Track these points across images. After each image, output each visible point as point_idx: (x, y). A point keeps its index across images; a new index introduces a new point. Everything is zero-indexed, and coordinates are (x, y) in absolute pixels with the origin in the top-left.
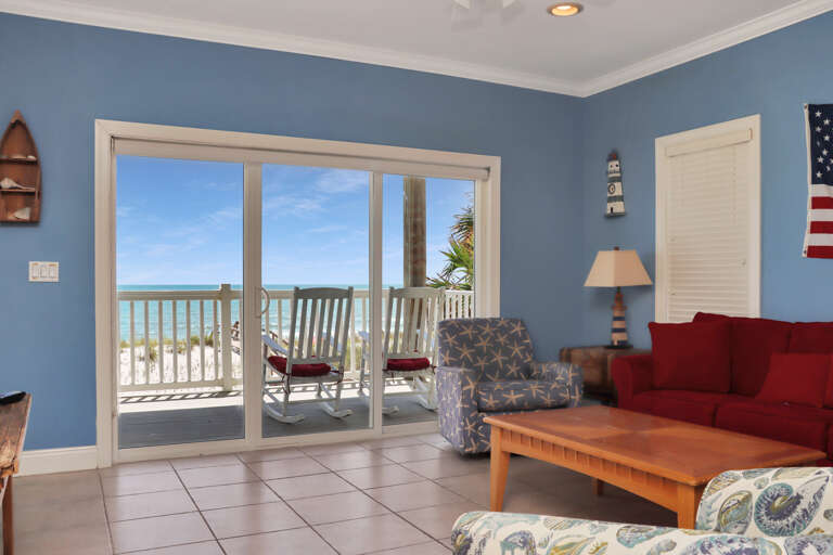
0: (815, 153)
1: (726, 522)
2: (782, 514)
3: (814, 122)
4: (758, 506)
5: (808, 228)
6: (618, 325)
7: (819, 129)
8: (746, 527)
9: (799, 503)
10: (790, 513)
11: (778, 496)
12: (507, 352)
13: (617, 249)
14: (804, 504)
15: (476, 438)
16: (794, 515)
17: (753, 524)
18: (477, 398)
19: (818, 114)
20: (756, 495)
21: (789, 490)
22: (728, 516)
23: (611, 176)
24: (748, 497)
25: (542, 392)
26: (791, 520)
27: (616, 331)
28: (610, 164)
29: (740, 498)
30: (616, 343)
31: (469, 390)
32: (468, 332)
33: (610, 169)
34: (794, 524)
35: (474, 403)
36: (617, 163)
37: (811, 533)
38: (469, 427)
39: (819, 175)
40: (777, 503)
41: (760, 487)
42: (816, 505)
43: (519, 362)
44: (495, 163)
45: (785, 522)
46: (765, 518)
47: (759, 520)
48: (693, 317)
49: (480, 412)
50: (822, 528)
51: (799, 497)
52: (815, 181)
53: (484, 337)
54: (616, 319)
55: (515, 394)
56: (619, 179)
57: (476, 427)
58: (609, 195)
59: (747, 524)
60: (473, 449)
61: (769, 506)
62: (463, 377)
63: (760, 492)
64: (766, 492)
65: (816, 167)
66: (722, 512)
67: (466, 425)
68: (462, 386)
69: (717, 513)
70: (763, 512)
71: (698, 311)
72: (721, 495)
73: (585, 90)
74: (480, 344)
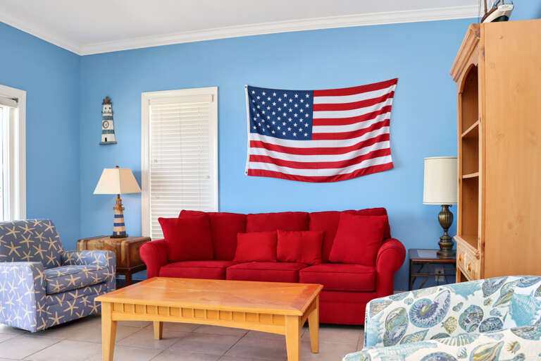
0: (252, 115)
1: (391, 327)
2: (427, 315)
3: (251, 97)
4: (411, 314)
5: (248, 158)
6: (118, 221)
7: (254, 101)
8: (406, 327)
9: (437, 307)
10: (432, 313)
11: (423, 306)
12: (45, 246)
13: (117, 167)
14: (440, 307)
15: (45, 316)
16: (436, 313)
17: (410, 324)
18: (46, 284)
19: (253, 92)
20: (408, 308)
21: (429, 301)
22: (392, 324)
23: (104, 115)
24: (403, 310)
25: (91, 273)
26: (434, 316)
27: (116, 225)
28: (105, 106)
29: (398, 312)
30: (118, 234)
31: (40, 279)
32: (13, 232)
33: (104, 110)
34: (436, 318)
35: (44, 289)
36: (110, 106)
37: (447, 320)
38: (40, 309)
39: (255, 128)
40: (423, 310)
41: (409, 304)
42: (447, 305)
43: (55, 253)
44: (22, 95)
45: (430, 318)
46: (418, 320)
47: (414, 321)
48: (179, 213)
49: (47, 295)
50: (453, 316)
51: (436, 305)
52: (252, 131)
53: (26, 236)
54: (116, 216)
55: (74, 278)
56: (111, 118)
57: (45, 308)
58: (103, 129)
59: (406, 325)
60: (44, 326)
61: (418, 312)
62: (33, 269)
63: (410, 306)
64: (414, 305)
65: (253, 123)
66: (387, 322)
67: (38, 308)
68: (34, 276)
69: (384, 325)
70: (415, 316)
71: (181, 209)
72: (383, 313)
73: (84, 51)
74: (24, 241)
